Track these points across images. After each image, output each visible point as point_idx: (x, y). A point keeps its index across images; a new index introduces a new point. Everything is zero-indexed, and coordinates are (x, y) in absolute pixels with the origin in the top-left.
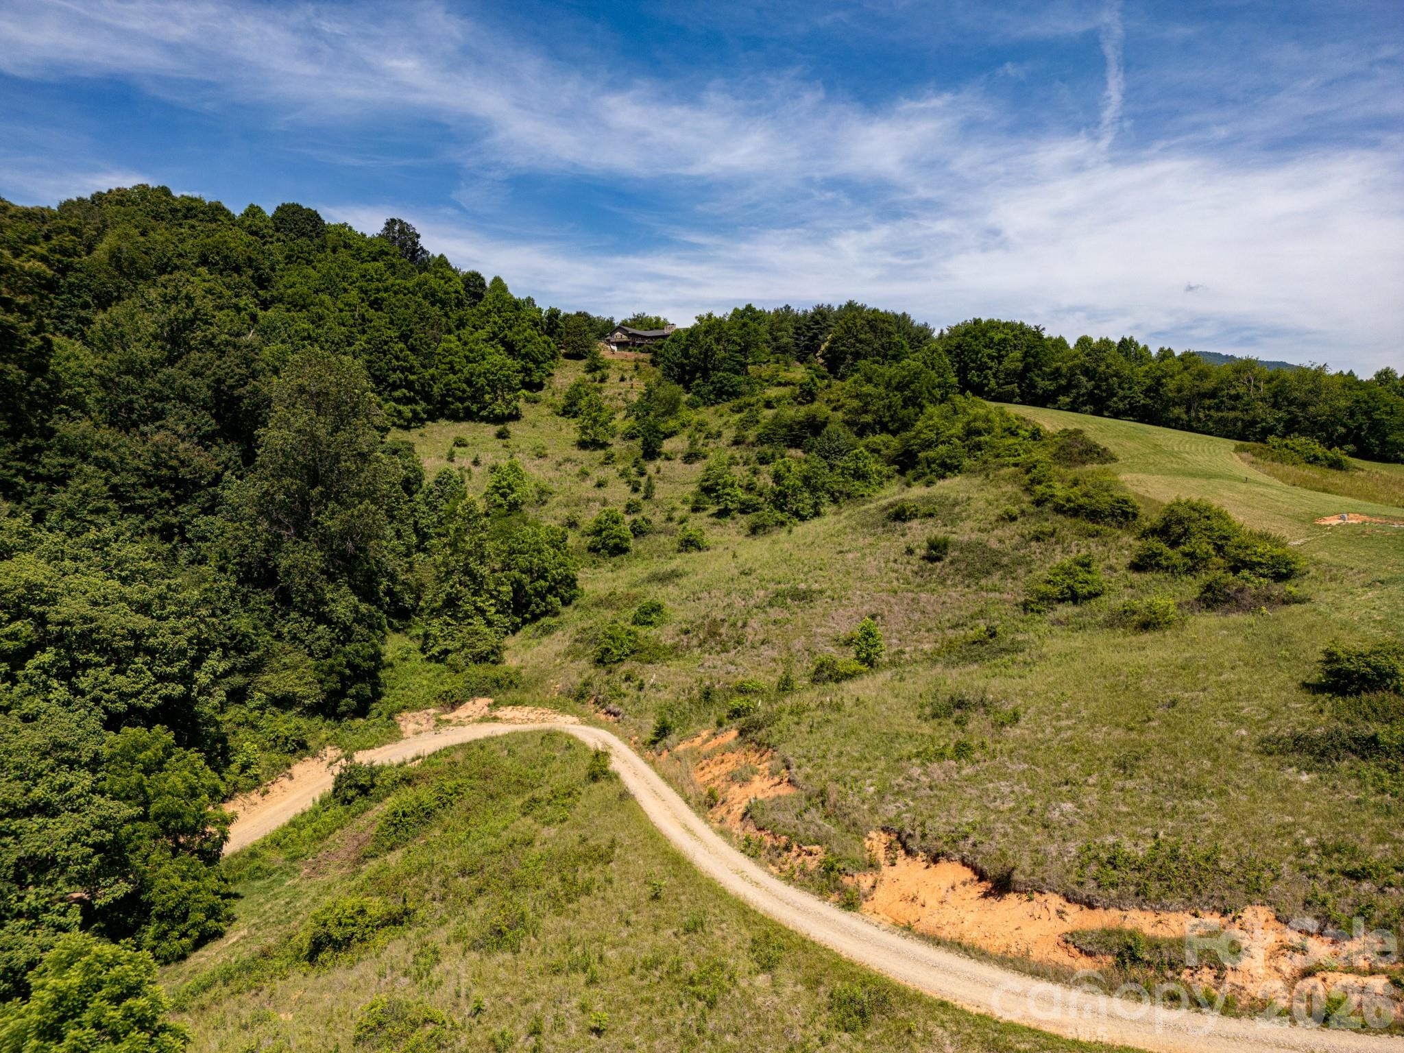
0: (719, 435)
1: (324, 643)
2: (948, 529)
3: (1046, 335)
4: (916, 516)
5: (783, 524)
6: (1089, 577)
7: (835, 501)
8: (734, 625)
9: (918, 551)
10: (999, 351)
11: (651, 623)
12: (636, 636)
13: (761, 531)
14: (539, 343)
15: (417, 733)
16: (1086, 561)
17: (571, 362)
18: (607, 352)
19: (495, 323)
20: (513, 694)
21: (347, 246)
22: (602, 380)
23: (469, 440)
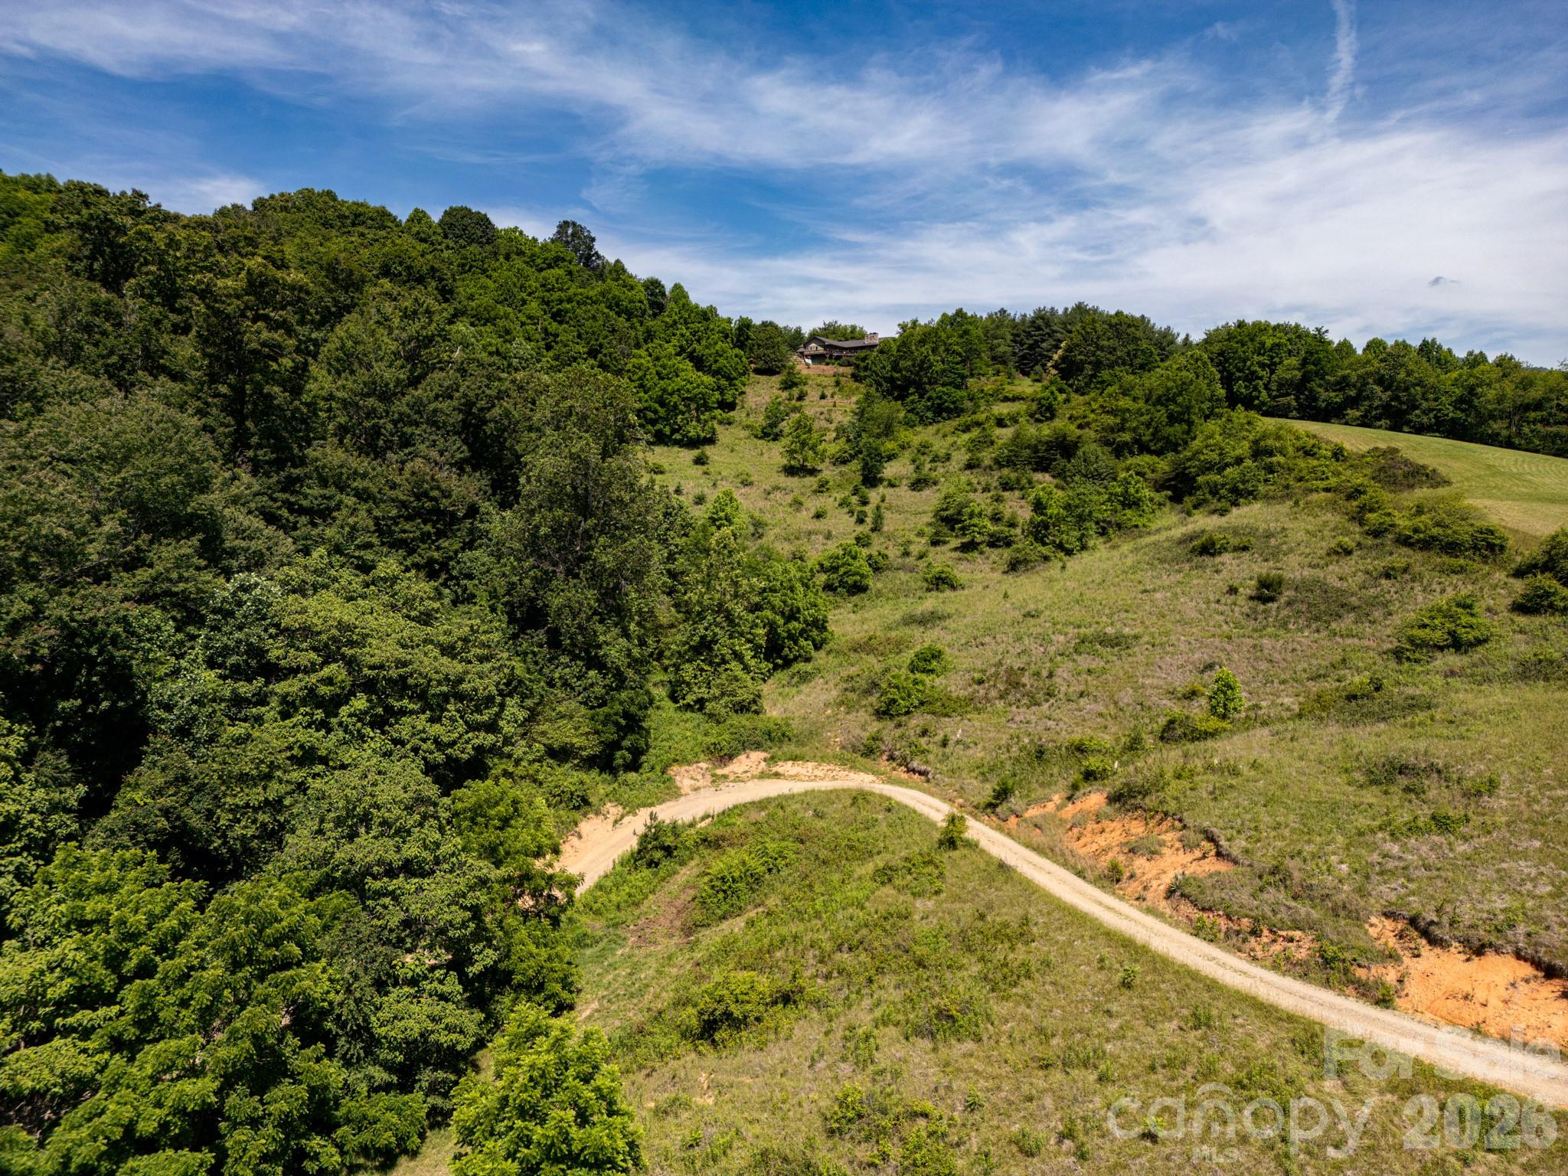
0: (948, 458)
1: (599, 690)
2: (1271, 564)
3: (1329, 337)
4: (1226, 549)
5: (1046, 559)
6: (1474, 620)
7: (1103, 533)
8: (1037, 674)
9: (1241, 590)
10: (1272, 358)
11: (932, 671)
12: (924, 685)
13: (1022, 568)
14: (731, 356)
15: (696, 789)
16: (1469, 601)
17: (763, 378)
18: (803, 366)
19: (682, 335)
20: (790, 748)
21: (520, 253)
22: (800, 398)
23: (666, 467)
